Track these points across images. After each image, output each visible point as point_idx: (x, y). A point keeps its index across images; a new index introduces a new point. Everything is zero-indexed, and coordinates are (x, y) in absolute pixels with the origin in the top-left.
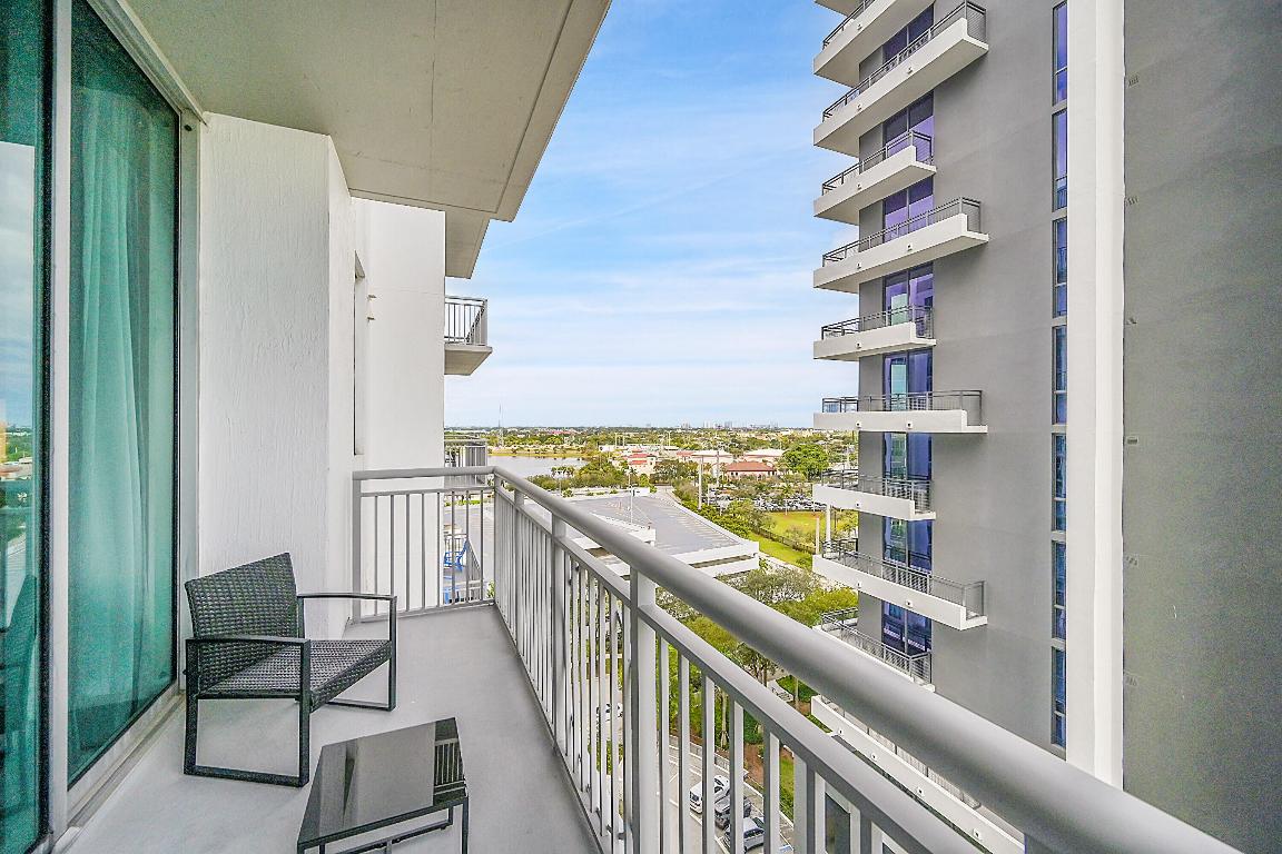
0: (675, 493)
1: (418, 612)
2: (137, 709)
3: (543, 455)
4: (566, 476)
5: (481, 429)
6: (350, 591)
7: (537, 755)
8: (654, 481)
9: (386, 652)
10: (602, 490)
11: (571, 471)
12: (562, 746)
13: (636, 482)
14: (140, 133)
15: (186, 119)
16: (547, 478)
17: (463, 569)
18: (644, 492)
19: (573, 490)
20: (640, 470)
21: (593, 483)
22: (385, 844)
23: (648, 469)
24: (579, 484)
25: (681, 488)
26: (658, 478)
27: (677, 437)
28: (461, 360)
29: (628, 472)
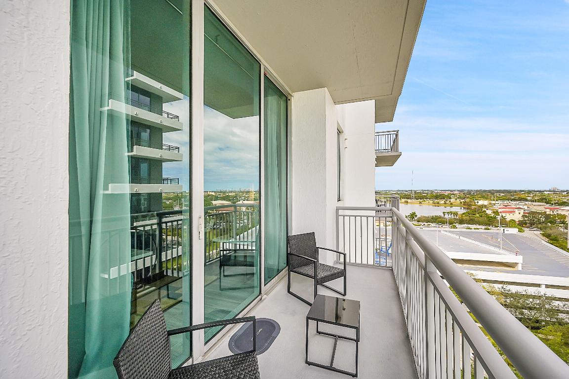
0: (543, 235)
1: (359, 264)
2: (279, 271)
3: (438, 204)
4: (453, 217)
5: (402, 191)
6: (335, 250)
7: (398, 335)
8: (522, 224)
9: (342, 274)
10: (478, 227)
11: (456, 214)
12: (410, 335)
13: (505, 223)
14: (279, 105)
15: (289, 98)
16: (440, 217)
17: (390, 255)
18: (514, 231)
19: (457, 225)
20: (509, 217)
21: (472, 222)
22: (336, 336)
23: (517, 216)
24: (461, 222)
25: (549, 231)
26: (526, 224)
27: (543, 198)
28: (386, 159)
29: (499, 218)
